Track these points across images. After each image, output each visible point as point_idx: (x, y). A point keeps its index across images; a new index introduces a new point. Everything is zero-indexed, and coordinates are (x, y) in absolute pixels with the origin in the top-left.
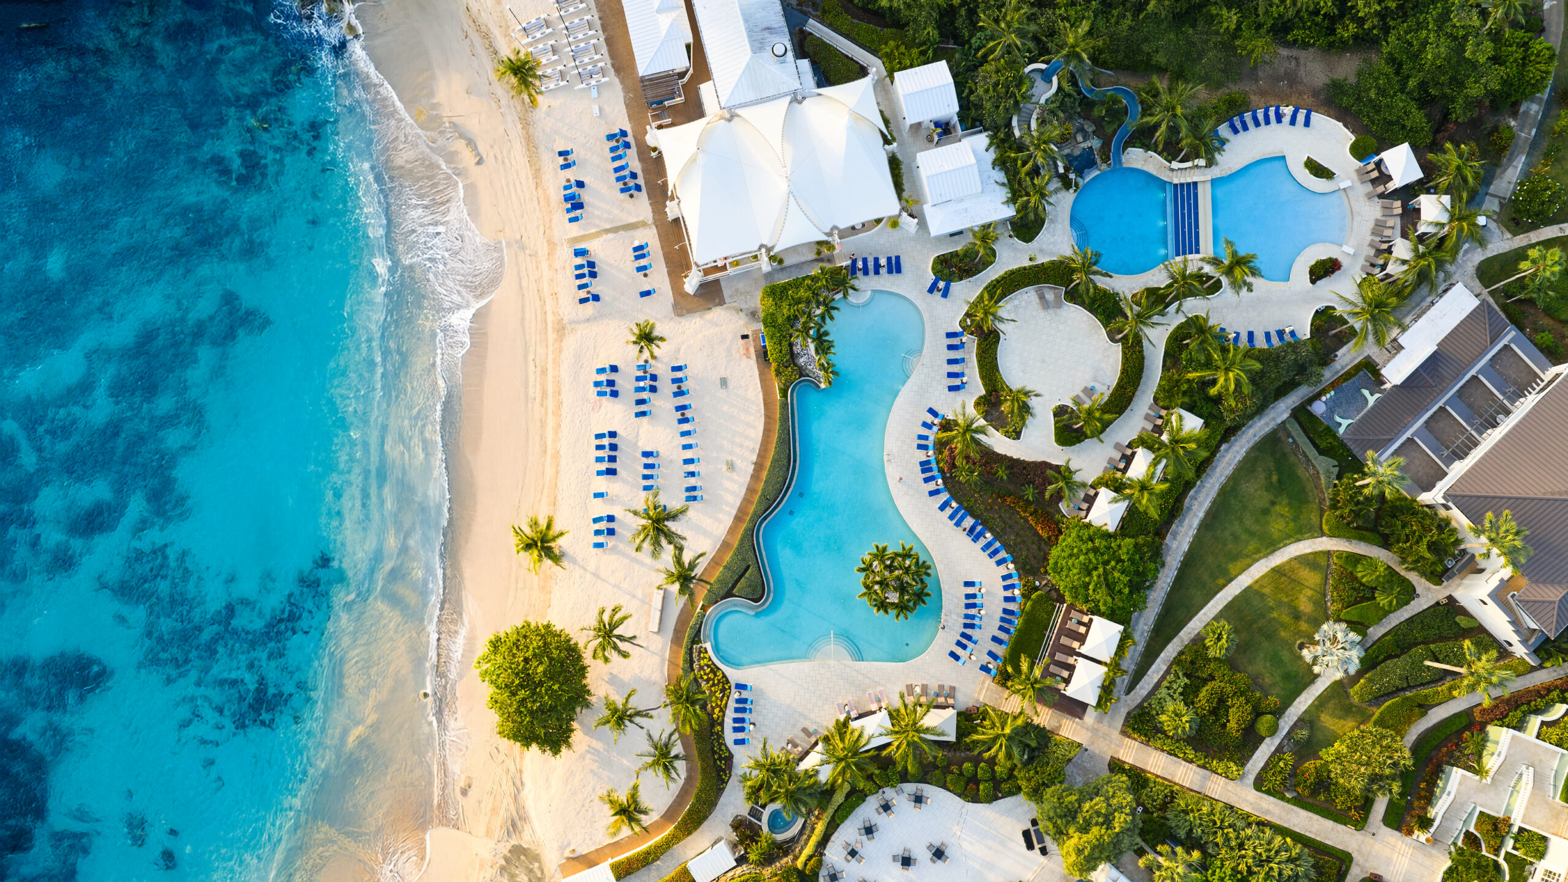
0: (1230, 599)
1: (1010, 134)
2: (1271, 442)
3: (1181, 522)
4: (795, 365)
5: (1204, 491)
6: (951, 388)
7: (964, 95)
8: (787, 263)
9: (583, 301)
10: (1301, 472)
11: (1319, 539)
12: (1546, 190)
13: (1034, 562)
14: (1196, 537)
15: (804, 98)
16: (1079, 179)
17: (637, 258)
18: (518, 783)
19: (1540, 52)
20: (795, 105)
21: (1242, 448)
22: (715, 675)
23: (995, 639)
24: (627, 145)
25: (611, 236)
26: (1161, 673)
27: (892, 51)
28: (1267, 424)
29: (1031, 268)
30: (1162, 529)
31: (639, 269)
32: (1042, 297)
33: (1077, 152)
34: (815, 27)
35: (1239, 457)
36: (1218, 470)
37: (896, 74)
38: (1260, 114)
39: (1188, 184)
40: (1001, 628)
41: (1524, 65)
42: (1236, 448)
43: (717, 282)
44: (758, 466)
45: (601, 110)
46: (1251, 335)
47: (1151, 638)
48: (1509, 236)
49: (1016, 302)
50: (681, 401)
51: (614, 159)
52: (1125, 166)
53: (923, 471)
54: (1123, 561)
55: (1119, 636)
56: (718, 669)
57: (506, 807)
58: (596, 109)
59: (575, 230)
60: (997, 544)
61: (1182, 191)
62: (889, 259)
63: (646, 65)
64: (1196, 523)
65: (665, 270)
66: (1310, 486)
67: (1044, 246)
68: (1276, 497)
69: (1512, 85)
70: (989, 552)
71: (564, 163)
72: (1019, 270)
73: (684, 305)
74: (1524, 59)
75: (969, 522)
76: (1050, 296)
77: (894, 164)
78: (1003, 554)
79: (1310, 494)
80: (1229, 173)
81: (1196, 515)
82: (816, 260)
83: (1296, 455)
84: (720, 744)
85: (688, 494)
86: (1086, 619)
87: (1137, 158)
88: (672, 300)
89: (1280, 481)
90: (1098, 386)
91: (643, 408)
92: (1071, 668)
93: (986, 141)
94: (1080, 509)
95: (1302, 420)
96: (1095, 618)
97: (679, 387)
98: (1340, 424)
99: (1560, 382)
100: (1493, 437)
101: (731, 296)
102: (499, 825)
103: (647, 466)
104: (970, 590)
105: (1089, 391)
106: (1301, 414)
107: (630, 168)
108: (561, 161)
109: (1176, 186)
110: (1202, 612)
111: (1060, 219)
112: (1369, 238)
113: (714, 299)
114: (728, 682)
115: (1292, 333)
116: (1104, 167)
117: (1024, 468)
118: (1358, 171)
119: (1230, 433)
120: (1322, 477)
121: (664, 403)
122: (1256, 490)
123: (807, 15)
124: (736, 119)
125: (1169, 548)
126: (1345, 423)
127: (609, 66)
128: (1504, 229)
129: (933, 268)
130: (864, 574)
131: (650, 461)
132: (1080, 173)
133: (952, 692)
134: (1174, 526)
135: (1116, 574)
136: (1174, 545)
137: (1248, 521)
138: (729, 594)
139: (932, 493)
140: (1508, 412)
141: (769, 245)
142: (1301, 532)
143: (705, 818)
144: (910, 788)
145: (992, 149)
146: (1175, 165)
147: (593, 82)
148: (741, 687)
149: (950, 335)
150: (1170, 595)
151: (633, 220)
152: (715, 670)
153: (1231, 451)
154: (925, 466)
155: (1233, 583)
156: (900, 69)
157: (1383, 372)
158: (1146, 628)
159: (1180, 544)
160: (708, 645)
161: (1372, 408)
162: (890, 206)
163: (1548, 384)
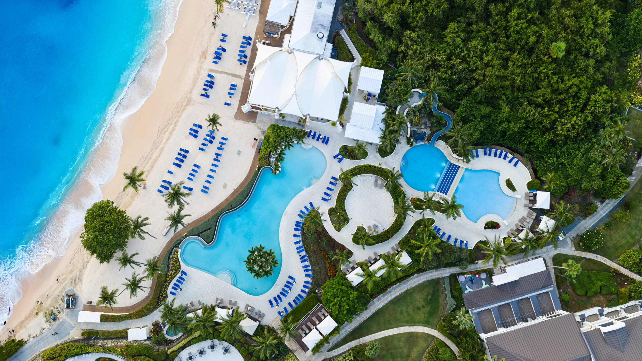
0: (387, 335)
1: (394, 112)
2: (436, 282)
3: (384, 296)
4: (269, 160)
5: (399, 288)
6: (323, 199)
7: (384, 88)
8: (286, 119)
9: (202, 95)
10: (441, 300)
11: (434, 330)
12: (596, 239)
13: (320, 282)
14: (387, 305)
15: (322, 59)
16: (414, 143)
17: (231, 89)
18: (85, 266)
19: (622, 182)
20: (318, 60)
21: (423, 279)
22: (176, 263)
23: (290, 304)
24: (249, 44)
25: (226, 75)
26: (345, 350)
27: (366, 57)
28: (438, 275)
29: (378, 168)
30: (373, 295)
31: (229, 93)
32: (376, 181)
33: (419, 132)
34: (343, 33)
35: (420, 282)
36: (409, 283)
37: (362, 67)
38: (499, 152)
39: (456, 166)
40: (294, 301)
41: (614, 185)
42: (421, 278)
43: (256, 113)
44: (236, 191)
45: (246, 25)
46: (450, 236)
47: (348, 335)
48: (574, 249)
49: (365, 178)
50: (219, 152)
51: (241, 47)
52: (435, 146)
53: (296, 225)
54: (350, 299)
55: (334, 328)
56: (179, 261)
57: (76, 273)
58: (245, 24)
59: (214, 67)
60: (310, 268)
61: (453, 167)
62: (325, 137)
63: (270, 17)
64: (390, 299)
65: (239, 99)
66: (441, 307)
67: (388, 162)
68: (426, 305)
69: (605, 190)
70: (305, 269)
71: (222, 38)
72: (373, 166)
73: (239, 115)
74: (615, 182)
75: (304, 253)
76: (380, 182)
77: (345, 102)
78: (310, 273)
79: (440, 311)
80: (474, 169)
81: (391, 296)
82: (298, 124)
83: (443, 293)
84: (165, 290)
85: (203, 189)
86: (326, 314)
87: (441, 145)
88: (236, 111)
89: (431, 300)
90: (380, 226)
91: (203, 147)
92: (310, 330)
93: (384, 110)
94: (348, 270)
95: (452, 280)
96: (329, 316)
97: (221, 146)
98: (467, 289)
99: (560, 317)
100: (522, 325)
101: (259, 121)
102: (70, 278)
103: (193, 170)
104: (290, 280)
105: (375, 227)
106: (453, 278)
107: (245, 53)
108: (222, 37)
109: (451, 164)
110: (373, 335)
111: (399, 154)
112: (517, 222)
113: (252, 119)
114: (180, 268)
115: (466, 244)
116: (427, 142)
117: (334, 244)
118: (526, 194)
119: (421, 271)
120: (448, 306)
121: (212, 149)
122: (420, 298)
123: (343, 27)
124: (292, 54)
125: (374, 303)
126: (469, 290)
127: (258, 10)
128: (573, 245)
129: (340, 149)
130: (250, 253)
131: (196, 169)
132: (416, 140)
133: (262, 316)
134: (380, 296)
135: (344, 304)
136: (377, 303)
137: (410, 309)
138: (198, 235)
139: (295, 235)
140: (534, 318)
141: (280, 109)
142: (427, 323)
143: (145, 315)
144: (226, 344)
145: (385, 114)
146: (455, 155)
147: (249, 14)
148: (184, 273)
149: (333, 178)
150: (365, 322)
151: (237, 73)
152: (177, 261)
153: (418, 278)
154: (298, 224)
155: (391, 330)
156: (365, 66)
157: (493, 277)
158: (349, 330)
159: (379, 304)
160: (180, 251)
161: (483, 289)
162: (334, 117)
163: (554, 316)
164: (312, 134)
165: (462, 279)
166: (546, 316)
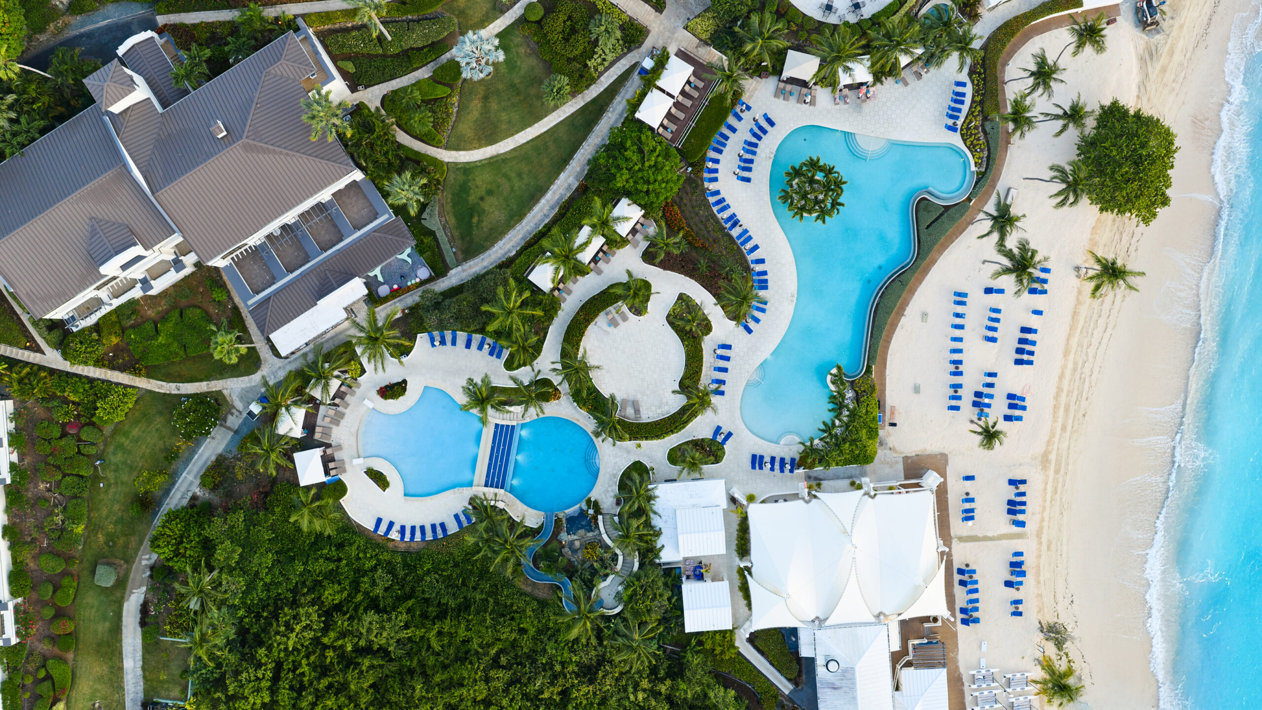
0: (536, 125)
1: (643, 556)
2: (470, 252)
3: (561, 198)
4: (856, 392)
5: (536, 220)
6: (729, 347)
7: (675, 598)
8: (848, 482)
9: (1023, 482)
10: (452, 221)
11: (451, 160)
12: (190, 422)
13: (688, 189)
14: (552, 183)
15: (813, 621)
16: (585, 507)
17: (972, 510)
19: (167, 546)
20: (822, 617)
21: (496, 251)
22: (972, 142)
23: (734, 130)
24: (963, 611)
25: (990, 534)
26: (606, 75)
27: (728, 650)
28: (470, 267)
29: (641, 438)
30: (583, 191)
31: (972, 500)
32: (637, 411)
33: (582, 532)
34: (785, 687)
35: (500, 243)
36: (521, 236)
37: (731, 628)
38: (418, 537)
39: (492, 486)
40: (727, 138)
41: (181, 537)
42: (501, 252)
43: (906, 478)
44: (901, 313)
45: (980, 647)
46: (468, 346)
47: (607, 105)
48: (225, 392)
49: (659, 411)
50: (957, 380)
51: (977, 601)
52: (543, 513)
53: (766, 281)
54: (627, 169)
55: (641, 108)
56: (968, 148)
58: (984, 647)
59: (1018, 545)
60: (715, 209)
62: (761, 468)
63: (940, 675)
64: (549, 195)
65: (949, 496)
66: (448, 207)
67: (625, 455)
68: (478, 204)
69: (196, 522)
70: (725, 204)
71: (1020, 606)
72: (652, 438)
73: (939, 463)
74: (182, 542)
75: (735, 232)
76: (630, 412)
77: (743, 547)
78: (712, 200)
79: (449, 200)
80: (456, 490)
81: (548, 201)
82: (821, 480)
83: (452, 236)
84: (978, 85)
85: (964, 299)
86: (661, 130)
87: (532, 518)
88: (948, 469)
89: (472, 216)
90: (605, 326)
91: (989, 380)
92: (683, 93)
93: (662, 554)
94: (642, 225)
95: (441, 265)
96: (656, 127)
97: (956, 392)
98: (408, 256)
99: (223, 252)
100: (290, 217)
101: (897, 462)
103: (995, 329)
105: (613, 323)
106: (439, 270)
107: (965, 589)
108: (1021, 608)
109: (502, 487)
110: (562, 119)
111: (608, 476)
112: (347, 411)
113: (912, 462)
114: (962, 135)
115: (432, 340)
116: (561, 515)
117: (683, 267)
118: (344, 471)
119: (506, 264)
120: (437, 213)
121: (971, 382)
122: (493, 212)
123: (789, 698)
124: (876, 613)
125: (577, 179)
126: (404, 256)
127: (966, 684)
128: (228, 399)
129: (724, 453)
130: (839, 201)
131: (991, 334)
132: (582, 513)
133: (779, 93)
134: (568, 195)
135: (635, 158)
136: (571, 180)
137: (506, 187)
138: (947, 208)
139: (761, 261)
140: (269, 237)
141: (866, 497)
142: (467, 169)
143: (999, 29)
144: (832, 19)
145: (659, 546)
146: (501, 505)
147: (983, 672)
148: (952, 128)
149: (722, 393)
150: (584, 138)
151: (969, 545)
152: (972, 147)
153: (506, 250)
154: (764, 285)
155: (530, 138)
156: (725, 632)
157: (366, 292)
158: (610, 115)
159: (566, 179)
160: (973, 168)
161: (380, 264)
162: (754, 512)
163: (234, 251)
164: (788, 467)
165: (424, 273)
166: (250, 247)
